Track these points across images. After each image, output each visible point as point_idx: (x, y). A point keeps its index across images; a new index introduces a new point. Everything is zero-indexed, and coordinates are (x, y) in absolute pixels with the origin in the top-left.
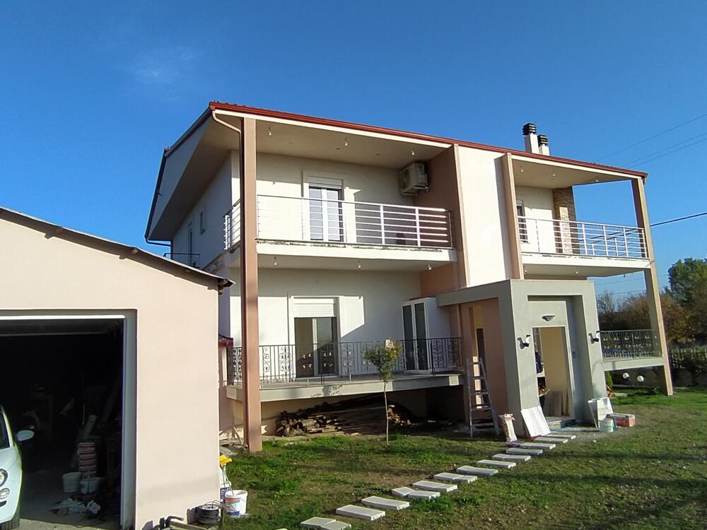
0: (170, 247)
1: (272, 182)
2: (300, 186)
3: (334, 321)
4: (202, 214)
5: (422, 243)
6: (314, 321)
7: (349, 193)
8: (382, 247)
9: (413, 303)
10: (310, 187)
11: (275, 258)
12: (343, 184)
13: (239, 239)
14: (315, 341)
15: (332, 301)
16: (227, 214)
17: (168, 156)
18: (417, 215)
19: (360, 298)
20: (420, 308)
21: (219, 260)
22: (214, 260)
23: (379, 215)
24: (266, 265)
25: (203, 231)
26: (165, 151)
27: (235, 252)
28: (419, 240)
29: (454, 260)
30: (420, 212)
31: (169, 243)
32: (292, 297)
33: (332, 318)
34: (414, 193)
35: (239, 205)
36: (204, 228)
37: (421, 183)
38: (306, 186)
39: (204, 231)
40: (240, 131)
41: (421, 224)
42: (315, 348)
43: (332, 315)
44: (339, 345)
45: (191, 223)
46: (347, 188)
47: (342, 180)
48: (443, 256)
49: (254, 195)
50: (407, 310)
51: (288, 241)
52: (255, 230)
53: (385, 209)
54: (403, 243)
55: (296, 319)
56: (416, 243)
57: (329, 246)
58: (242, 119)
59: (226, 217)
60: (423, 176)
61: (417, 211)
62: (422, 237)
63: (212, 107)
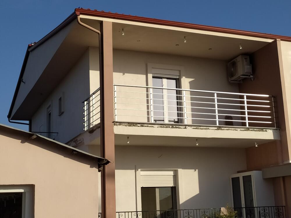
0: (28, 126)
1: (122, 74)
2: (145, 76)
3: (174, 190)
4: (60, 99)
5: (250, 124)
6: (157, 190)
7: (186, 82)
8: (216, 128)
9: (241, 175)
10: (153, 77)
11: (128, 138)
12: (180, 74)
13: (99, 121)
14: (158, 208)
15: (172, 173)
16: (86, 101)
17: (32, 51)
18: (245, 100)
19: (195, 171)
20: (247, 180)
21: (78, 139)
22: (74, 139)
23: (213, 100)
24: (122, 143)
25: (61, 114)
26: (29, 47)
27: (95, 132)
28: (247, 121)
29: (278, 138)
30: (248, 97)
31: (28, 122)
32: (139, 170)
33: (172, 187)
34: (240, 81)
35: (99, 92)
36: (62, 111)
37: (247, 73)
38: (150, 76)
39: (63, 113)
40: (99, 32)
41: (249, 108)
42: (158, 213)
43: (172, 185)
44: (178, 212)
45: (50, 106)
46: (184, 78)
47: (180, 71)
48: (268, 135)
49: (112, 86)
50: (235, 181)
51: (139, 124)
52: (112, 114)
53: (218, 95)
54: (231, 124)
55: (143, 189)
56: (244, 124)
57: (173, 127)
58: (101, 23)
59: (85, 102)
60: (249, 67)
61: (245, 97)
62: (249, 119)
63: (77, 13)
